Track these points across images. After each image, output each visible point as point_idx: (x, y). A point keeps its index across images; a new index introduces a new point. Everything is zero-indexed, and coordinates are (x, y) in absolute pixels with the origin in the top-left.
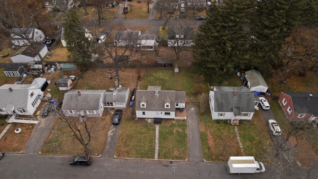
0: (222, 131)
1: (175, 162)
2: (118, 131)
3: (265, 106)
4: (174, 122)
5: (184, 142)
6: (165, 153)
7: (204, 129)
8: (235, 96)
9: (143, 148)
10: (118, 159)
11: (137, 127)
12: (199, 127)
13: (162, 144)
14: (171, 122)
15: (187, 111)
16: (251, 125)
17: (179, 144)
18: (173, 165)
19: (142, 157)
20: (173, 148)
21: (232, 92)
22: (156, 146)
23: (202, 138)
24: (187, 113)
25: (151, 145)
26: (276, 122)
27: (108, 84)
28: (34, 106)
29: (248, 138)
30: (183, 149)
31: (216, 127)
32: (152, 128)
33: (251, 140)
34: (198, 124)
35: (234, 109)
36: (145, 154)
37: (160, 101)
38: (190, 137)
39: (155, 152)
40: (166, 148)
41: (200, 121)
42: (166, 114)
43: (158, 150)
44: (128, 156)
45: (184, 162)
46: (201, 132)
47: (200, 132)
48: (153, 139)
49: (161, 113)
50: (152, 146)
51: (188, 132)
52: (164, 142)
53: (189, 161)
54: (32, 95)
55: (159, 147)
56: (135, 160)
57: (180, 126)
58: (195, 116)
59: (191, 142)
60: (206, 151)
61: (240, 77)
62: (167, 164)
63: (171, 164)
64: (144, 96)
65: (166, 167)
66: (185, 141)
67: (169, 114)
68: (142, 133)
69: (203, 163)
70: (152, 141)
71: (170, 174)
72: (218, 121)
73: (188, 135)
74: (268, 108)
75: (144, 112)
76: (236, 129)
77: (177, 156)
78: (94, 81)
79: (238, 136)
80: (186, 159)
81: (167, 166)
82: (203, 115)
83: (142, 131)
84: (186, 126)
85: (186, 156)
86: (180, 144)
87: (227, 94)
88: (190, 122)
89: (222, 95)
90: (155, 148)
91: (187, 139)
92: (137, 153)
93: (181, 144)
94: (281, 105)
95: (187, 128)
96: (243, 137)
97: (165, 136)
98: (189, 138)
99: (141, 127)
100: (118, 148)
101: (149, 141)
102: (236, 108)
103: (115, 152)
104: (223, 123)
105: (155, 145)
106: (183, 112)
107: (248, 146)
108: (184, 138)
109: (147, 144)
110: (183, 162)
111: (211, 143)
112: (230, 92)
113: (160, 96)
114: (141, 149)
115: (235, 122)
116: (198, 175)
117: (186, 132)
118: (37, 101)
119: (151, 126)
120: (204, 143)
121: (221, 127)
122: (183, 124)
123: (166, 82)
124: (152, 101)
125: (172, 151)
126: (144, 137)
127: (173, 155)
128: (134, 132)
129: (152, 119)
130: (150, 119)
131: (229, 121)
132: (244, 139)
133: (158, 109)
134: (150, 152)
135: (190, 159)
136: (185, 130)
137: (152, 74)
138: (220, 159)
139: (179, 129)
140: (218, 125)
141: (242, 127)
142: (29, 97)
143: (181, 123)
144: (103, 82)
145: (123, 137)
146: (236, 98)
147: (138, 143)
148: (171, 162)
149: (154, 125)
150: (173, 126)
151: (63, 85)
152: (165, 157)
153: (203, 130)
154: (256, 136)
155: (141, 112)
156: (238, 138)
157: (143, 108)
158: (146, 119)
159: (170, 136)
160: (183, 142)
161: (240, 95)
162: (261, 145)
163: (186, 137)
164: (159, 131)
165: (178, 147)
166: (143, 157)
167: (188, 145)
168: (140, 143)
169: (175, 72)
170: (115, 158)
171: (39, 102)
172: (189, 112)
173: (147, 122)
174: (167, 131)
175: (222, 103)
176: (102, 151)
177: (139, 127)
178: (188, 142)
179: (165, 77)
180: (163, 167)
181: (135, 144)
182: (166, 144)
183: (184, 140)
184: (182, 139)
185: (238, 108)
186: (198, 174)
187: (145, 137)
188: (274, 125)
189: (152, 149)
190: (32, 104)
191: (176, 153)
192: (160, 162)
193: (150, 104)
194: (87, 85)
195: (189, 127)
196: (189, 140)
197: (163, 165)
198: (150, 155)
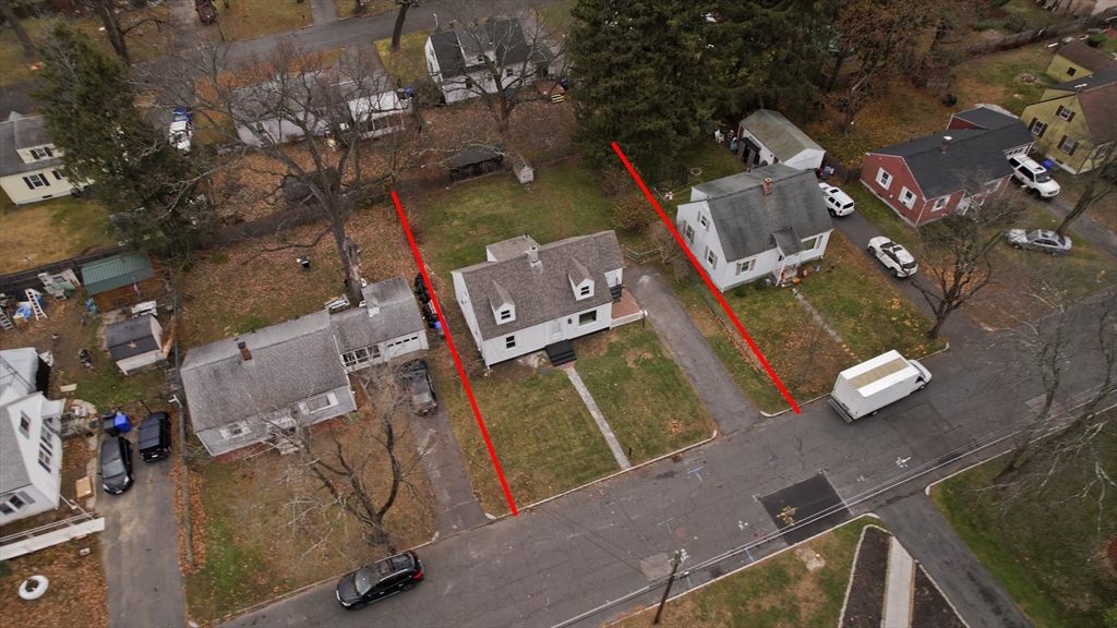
0: (764, 314)
1: (687, 453)
2: (449, 433)
3: (842, 206)
4: (614, 338)
5: (679, 385)
6: (642, 440)
7: (714, 327)
8: (767, 197)
9: (565, 451)
10: (504, 522)
11: (507, 396)
12: (694, 327)
13: (617, 418)
14: (605, 340)
15: (629, 290)
16: (829, 272)
17: (668, 398)
18: (686, 462)
19: (580, 481)
20: (658, 416)
21: (756, 187)
22: (602, 429)
23: (721, 355)
25: (585, 432)
26: (889, 241)
27: (305, 290)
28: (48, 470)
29: (843, 309)
30: (687, 406)
31: (743, 308)
32: (554, 380)
33: (852, 311)
34: (688, 319)
35: (778, 237)
36: (585, 469)
37: (553, 281)
38: (687, 362)
39: (610, 451)
40: (635, 424)
41: (688, 306)
42: (583, 318)
43: (615, 440)
44: (534, 499)
45: (711, 444)
46: (710, 340)
47: (706, 338)
48: (580, 414)
49: (570, 321)
50: (589, 435)
51: (672, 353)
52: (618, 408)
53: (723, 434)
54: (25, 424)
55: (614, 428)
56: (562, 499)
57: (637, 343)
58: (664, 298)
59: (697, 378)
60: (755, 386)
61: (727, 143)
62: (666, 470)
63: (678, 465)
64: (494, 282)
65: (670, 479)
66: (681, 383)
67: (593, 316)
68: (536, 408)
69: (764, 424)
70: (580, 418)
71: (694, 494)
72: (739, 291)
73: (677, 362)
74: (851, 209)
75: (512, 338)
76: (800, 297)
77: (682, 434)
78: (245, 295)
79: (814, 313)
80: (712, 433)
81: (671, 474)
82: (685, 287)
83: (530, 401)
84: (655, 337)
85: (708, 424)
86: (670, 394)
87: (743, 199)
89: (732, 204)
90: (603, 438)
91: (680, 373)
92: (557, 476)
93: (674, 395)
94: (875, 193)
95: (663, 340)
96: (828, 309)
97: (612, 388)
98: (686, 367)
99: (518, 391)
100: (485, 485)
101: (573, 425)
102: (780, 232)
103: (480, 501)
104: (754, 291)
105: (597, 427)
107: (855, 331)
108: (673, 373)
109: (572, 435)
110: (708, 445)
112: (751, 189)
113: (546, 266)
114: (562, 458)
115: (787, 276)
116: (771, 464)
117: (667, 355)
118: (51, 446)
119: (551, 376)
120: (736, 366)
121: (755, 303)
122: (641, 334)
123: (510, 223)
124: (529, 292)
125: (661, 426)
126: (548, 417)
127: (671, 436)
128: (504, 414)
129: (539, 353)
130: (533, 356)
131: (768, 280)
132: (833, 316)
133: (557, 311)
134: (595, 456)
135: (723, 428)
136: (660, 350)
137: (447, 210)
138: (804, 395)
139: (639, 352)
140: (745, 301)
141: (811, 284)
142: (19, 436)
143: (637, 332)
144: (280, 288)
145: (479, 445)
146: (771, 204)
147: (544, 444)
148: (676, 459)
149: (555, 368)
150: (614, 351)
151: (133, 345)
152: (652, 451)
153: (710, 330)
154: (861, 297)
155: (502, 340)
156: (818, 318)
157: (505, 324)
158: (520, 361)
159: (626, 385)
160: (676, 385)
161: (779, 188)
162: (883, 317)
163: (675, 369)
164: (584, 381)
165: (670, 406)
166: (584, 479)
167: (696, 391)
168: (546, 441)
169: (523, 180)
170: (492, 522)
171: (57, 445)
172: (640, 292)
173: (529, 368)
174: (610, 373)
175: (740, 229)
176: (434, 517)
177: (511, 395)
178: (690, 380)
179: (498, 207)
180: (661, 482)
181: (533, 448)
182: (629, 413)
183: (677, 379)
184: (668, 380)
185: (786, 230)
186: (770, 458)
187: (552, 417)
188: (891, 249)
189: (595, 444)
190: (40, 462)
191: (675, 427)
192: (644, 474)
193: (525, 301)
194: (224, 319)
195: (666, 337)
196: (689, 375)
197: (659, 477)
198: (600, 466)
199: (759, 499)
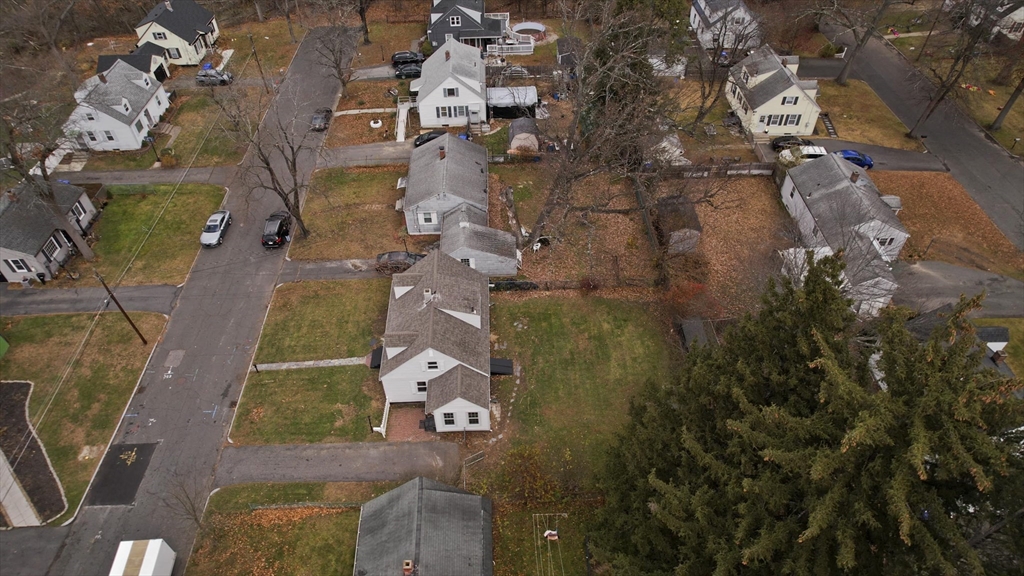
1: (231, 413)
2: (357, 276)
5: (292, 434)
7: (333, 498)
9: (292, 334)
10: (270, 292)
12: (346, 479)
13: (295, 376)
15: (429, 442)
17: (286, 418)
18: (225, 409)
19: (265, 337)
20: (275, 404)
23: (298, 486)
24: (416, 443)
30: (268, 430)
32: (360, 346)
34: (361, 481)
36: (269, 341)
38: (309, 453)
39: (272, 362)
40: (281, 386)
41: (374, 486)
43: (278, 368)
44: (273, 309)
45: (225, 435)
46: (322, 486)
47: (325, 484)
48: (316, 353)
50: (294, 352)
51: (328, 445)
52: (303, 380)
53: (226, 447)
55: (289, 372)
56: (260, 323)
57: (359, 420)
58: (400, 469)
59: (289, 453)
60: (245, 498)
62: (230, 393)
63: (228, 403)
65: (222, 392)
66: (293, 437)
68: (340, 327)
69: (208, 486)
70: (310, 351)
71: (198, 401)
73: (316, 445)
77: (247, 414)
80: (232, 439)
81: (225, 394)
83: (350, 325)
84: (356, 439)
85: (241, 439)
86: (288, 422)
88: (373, 452)
90: (285, 361)
91: (303, 441)
92: (278, 325)
93: (285, 425)
95: (347, 444)
97: (325, 382)
98: (305, 449)
99: (363, 321)
101: (310, 346)
103: (294, 283)
105: (296, 360)
106: (423, 430)
108: (308, 434)
109: (302, 342)
110: (227, 432)
111: (272, 515)
114: (288, 330)
116: (173, 469)
117: (328, 439)
118: (456, 116)
119: (365, 345)
125: (266, 403)
126: (328, 333)
127: (253, 405)
128: (349, 308)
134: (274, 350)
135: (230, 450)
136: (339, 435)
137: (630, 323)
139: (347, 418)
145: (335, 289)
147: (307, 323)
148: (234, 404)
149: (370, 350)
150: (361, 401)
152: (251, 388)
153: (331, 492)
159: (320, 394)
160: (293, 431)
163: (310, 437)
164: (344, 367)
165: (278, 417)
166: (264, 339)
167: (277, 445)
168: (309, 325)
170: (275, 286)
171: (461, 121)
172: (424, 452)
174: (340, 387)
176: (301, 260)
177: (364, 316)
178: (290, 446)
179: (623, 367)
180: (225, 385)
181: (309, 316)
182: (293, 385)
183: (298, 434)
184: (304, 428)
189: (283, 353)
190: (438, 109)
191: (257, 413)
192: (239, 377)
195: (350, 449)
196: (296, 448)
197: (229, 386)
198: (265, 352)
199: (158, 443)
